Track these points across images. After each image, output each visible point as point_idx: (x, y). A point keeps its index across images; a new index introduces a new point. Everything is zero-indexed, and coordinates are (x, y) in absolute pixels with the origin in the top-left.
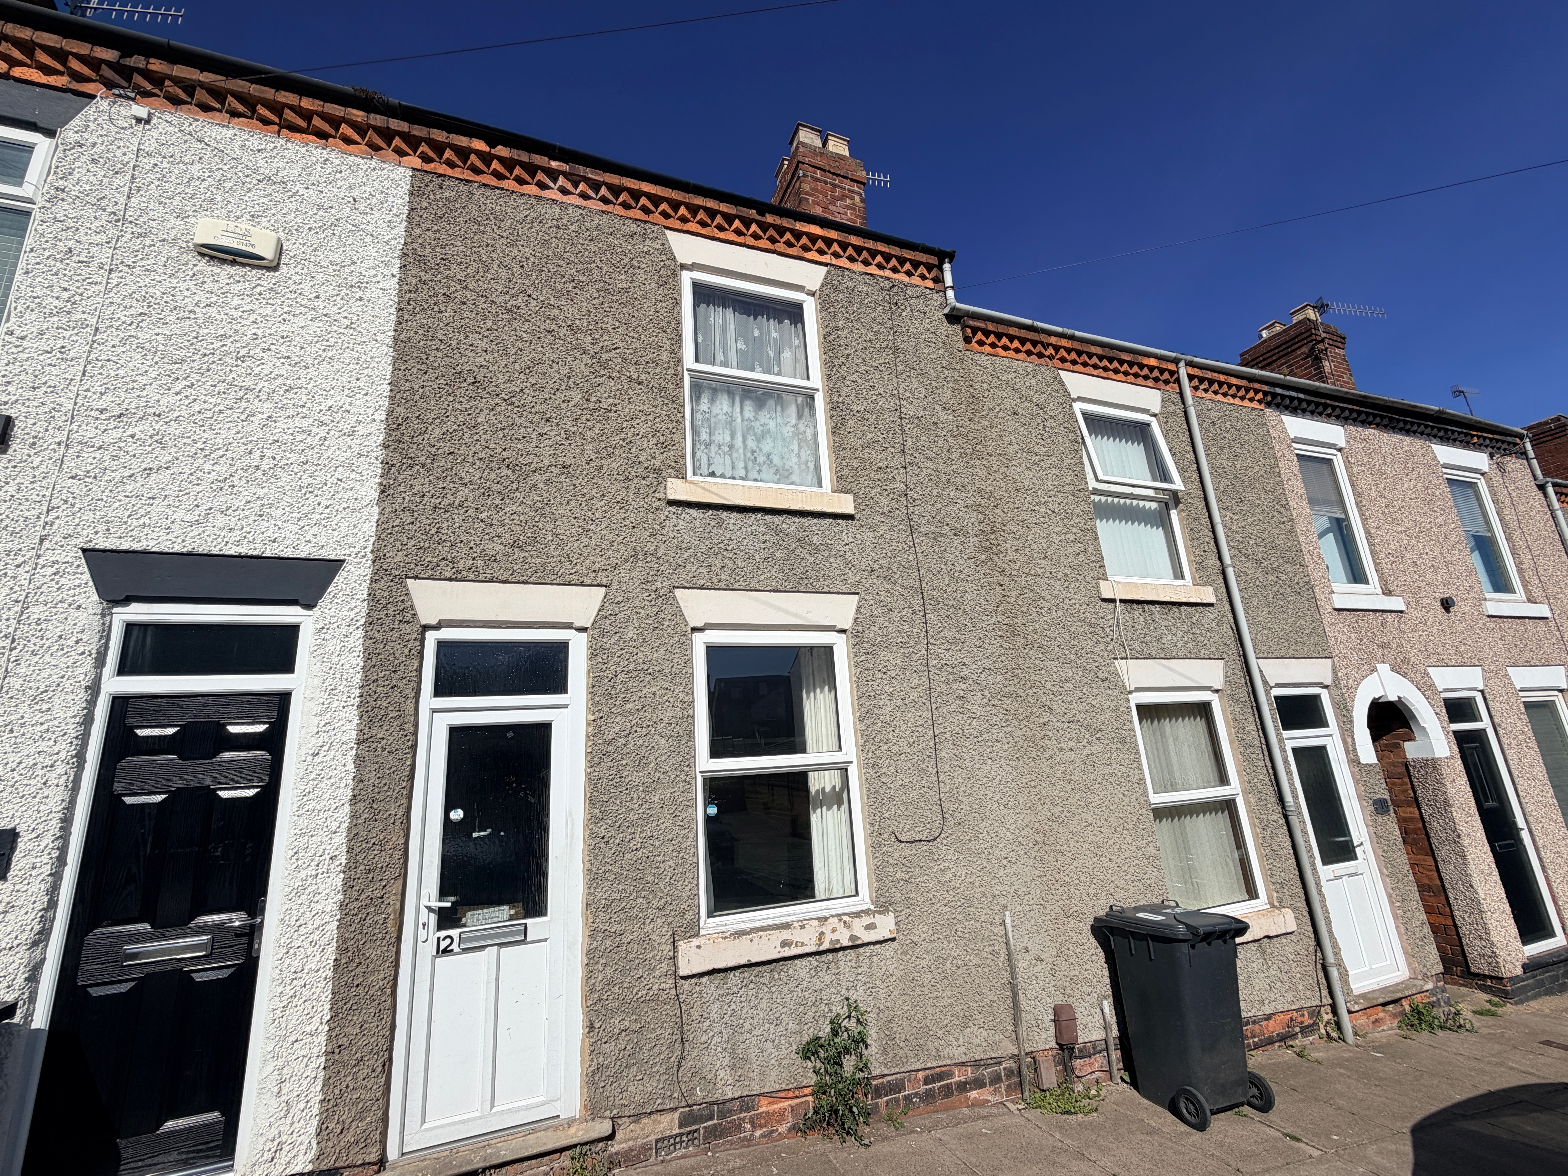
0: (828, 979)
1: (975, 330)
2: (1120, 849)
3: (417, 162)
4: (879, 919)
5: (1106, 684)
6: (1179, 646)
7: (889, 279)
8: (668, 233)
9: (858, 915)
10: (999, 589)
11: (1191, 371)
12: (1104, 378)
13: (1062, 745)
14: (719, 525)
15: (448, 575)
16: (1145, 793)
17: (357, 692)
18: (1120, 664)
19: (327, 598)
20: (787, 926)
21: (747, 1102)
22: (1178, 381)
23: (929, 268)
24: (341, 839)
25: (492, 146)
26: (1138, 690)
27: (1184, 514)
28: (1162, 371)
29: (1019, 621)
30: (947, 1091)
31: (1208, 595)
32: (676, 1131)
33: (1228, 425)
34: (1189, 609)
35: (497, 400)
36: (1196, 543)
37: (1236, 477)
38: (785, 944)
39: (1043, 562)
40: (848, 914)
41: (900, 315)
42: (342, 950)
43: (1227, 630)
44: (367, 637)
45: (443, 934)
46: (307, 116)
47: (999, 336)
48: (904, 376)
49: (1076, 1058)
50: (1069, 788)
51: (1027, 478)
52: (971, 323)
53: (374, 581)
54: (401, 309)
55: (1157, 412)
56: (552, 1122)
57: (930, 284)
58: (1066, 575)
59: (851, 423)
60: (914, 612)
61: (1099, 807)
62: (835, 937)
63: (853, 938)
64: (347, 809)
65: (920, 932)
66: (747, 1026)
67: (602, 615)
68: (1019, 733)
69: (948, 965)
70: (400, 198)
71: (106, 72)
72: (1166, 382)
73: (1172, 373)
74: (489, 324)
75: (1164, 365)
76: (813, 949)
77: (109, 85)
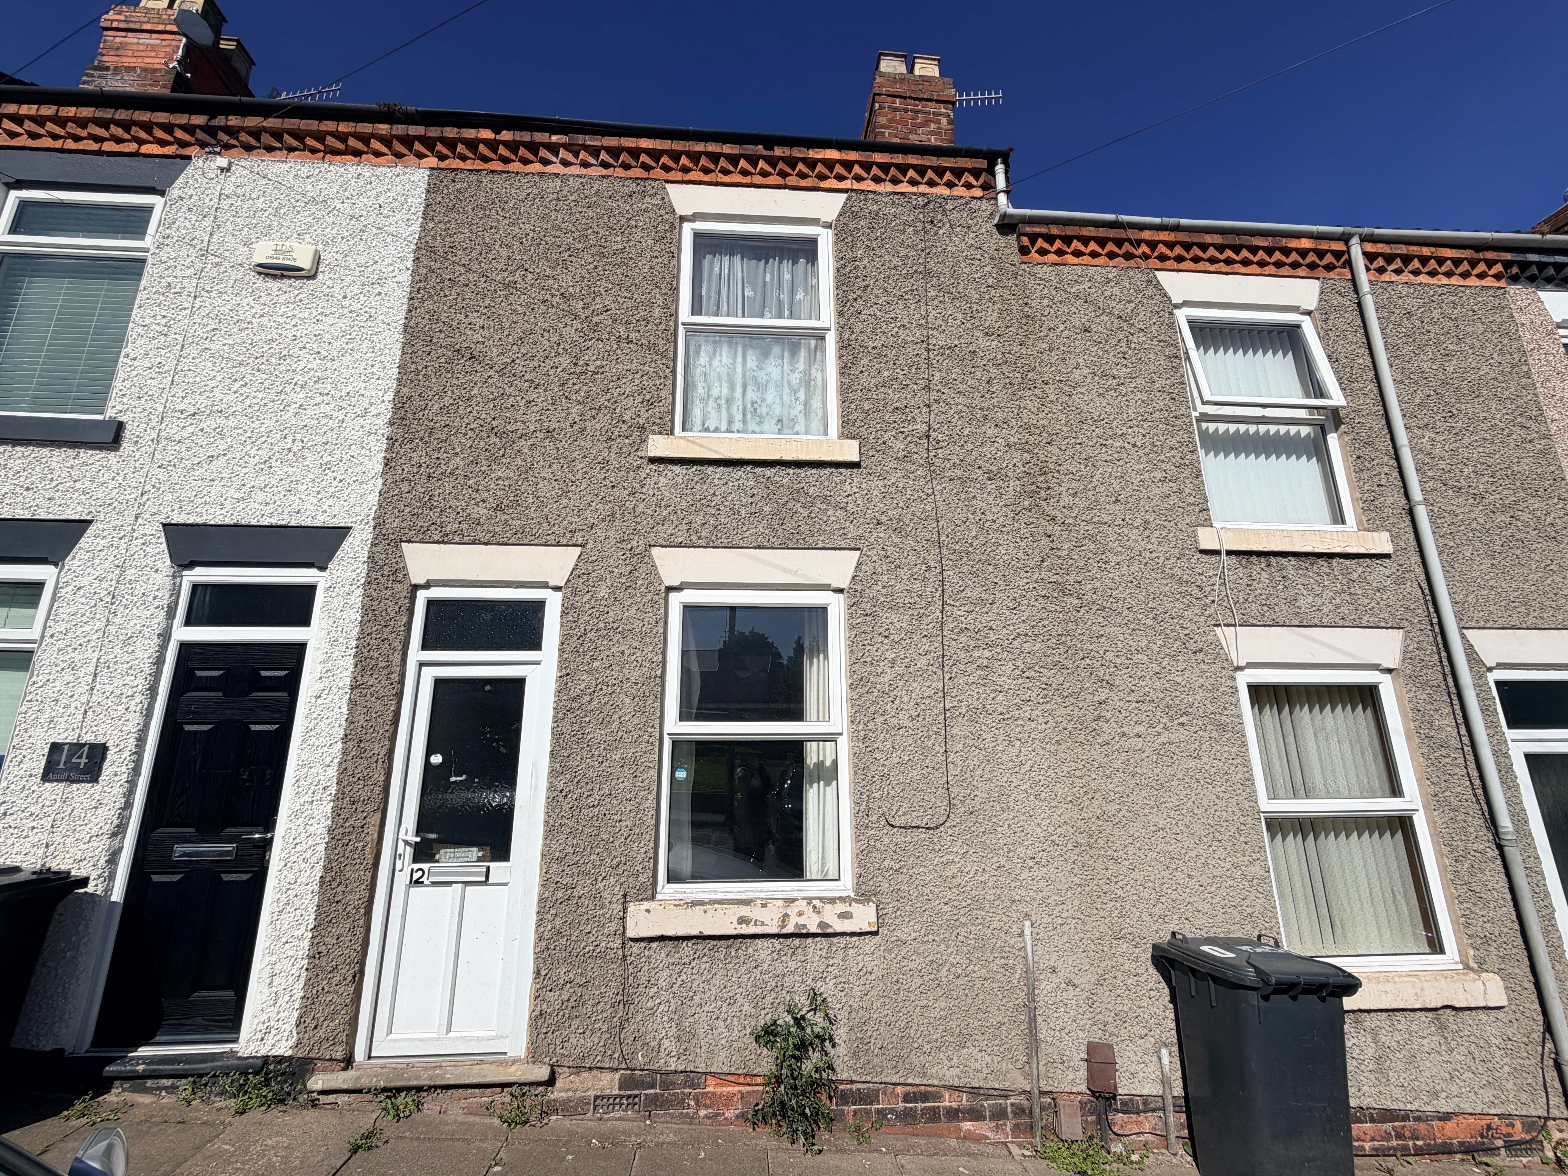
0: (792, 965)
1: (1033, 238)
2: (1205, 864)
3: (433, 161)
4: (855, 908)
5: (1200, 656)
6: (1325, 610)
7: (923, 195)
8: (669, 187)
9: (832, 901)
10: (1045, 541)
11: (1369, 247)
12: (1227, 274)
13: (1125, 729)
14: (703, 481)
15: (436, 538)
16: (1252, 796)
17: (354, 643)
18: (1224, 634)
19: (336, 560)
20: (748, 902)
21: (692, 1078)
22: (1349, 264)
23: (976, 173)
24: (333, 772)
25: (497, 132)
26: (1251, 665)
27: (1346, 438)
28: (1321, 254)
29: (1071, 578)
30: (933, 1115)
31: (1381, 542)
32: (616, 1092)
33: (1436, 314)
34: (1347, 562)
35: (491, 373)
36: (1365, 475)
37: (1444, 383)
38: (742, 920)
39: (1113, 508)
40: (821, 899)
41: (936, 234)
42: (327, 869)
43: (1413, 590)
44: (366, 595)
45: (416, 866)
46: (343, 138)
47: (1067, 240)
48: (936, 302)
49: (1117, 1111)
50: (1131, 782)
51: (1098, 406)
52: (1028, 229)
53: (374, 545)
54: (411, 299)
55: (1312, 308)
56: (499, 1058)
57: (978, 193)
58: (1147, 522)
59: (865, 361)
60: (929, 568)
61: (1177, 808)
62: (801, 921)
63: (822, 924)
64: (340, 746)
65: (909, 930)
66: (697, 999)
67: (575, 574)
68: (1062, 711)
69: (944, 972)
70: (417, 199)
71: (200, 134)
72: (1329, 268)
73: (1337, 255)
74: (487, 301)
75: (1324, 245)
76: (775, 930)
77: (203, 145)
